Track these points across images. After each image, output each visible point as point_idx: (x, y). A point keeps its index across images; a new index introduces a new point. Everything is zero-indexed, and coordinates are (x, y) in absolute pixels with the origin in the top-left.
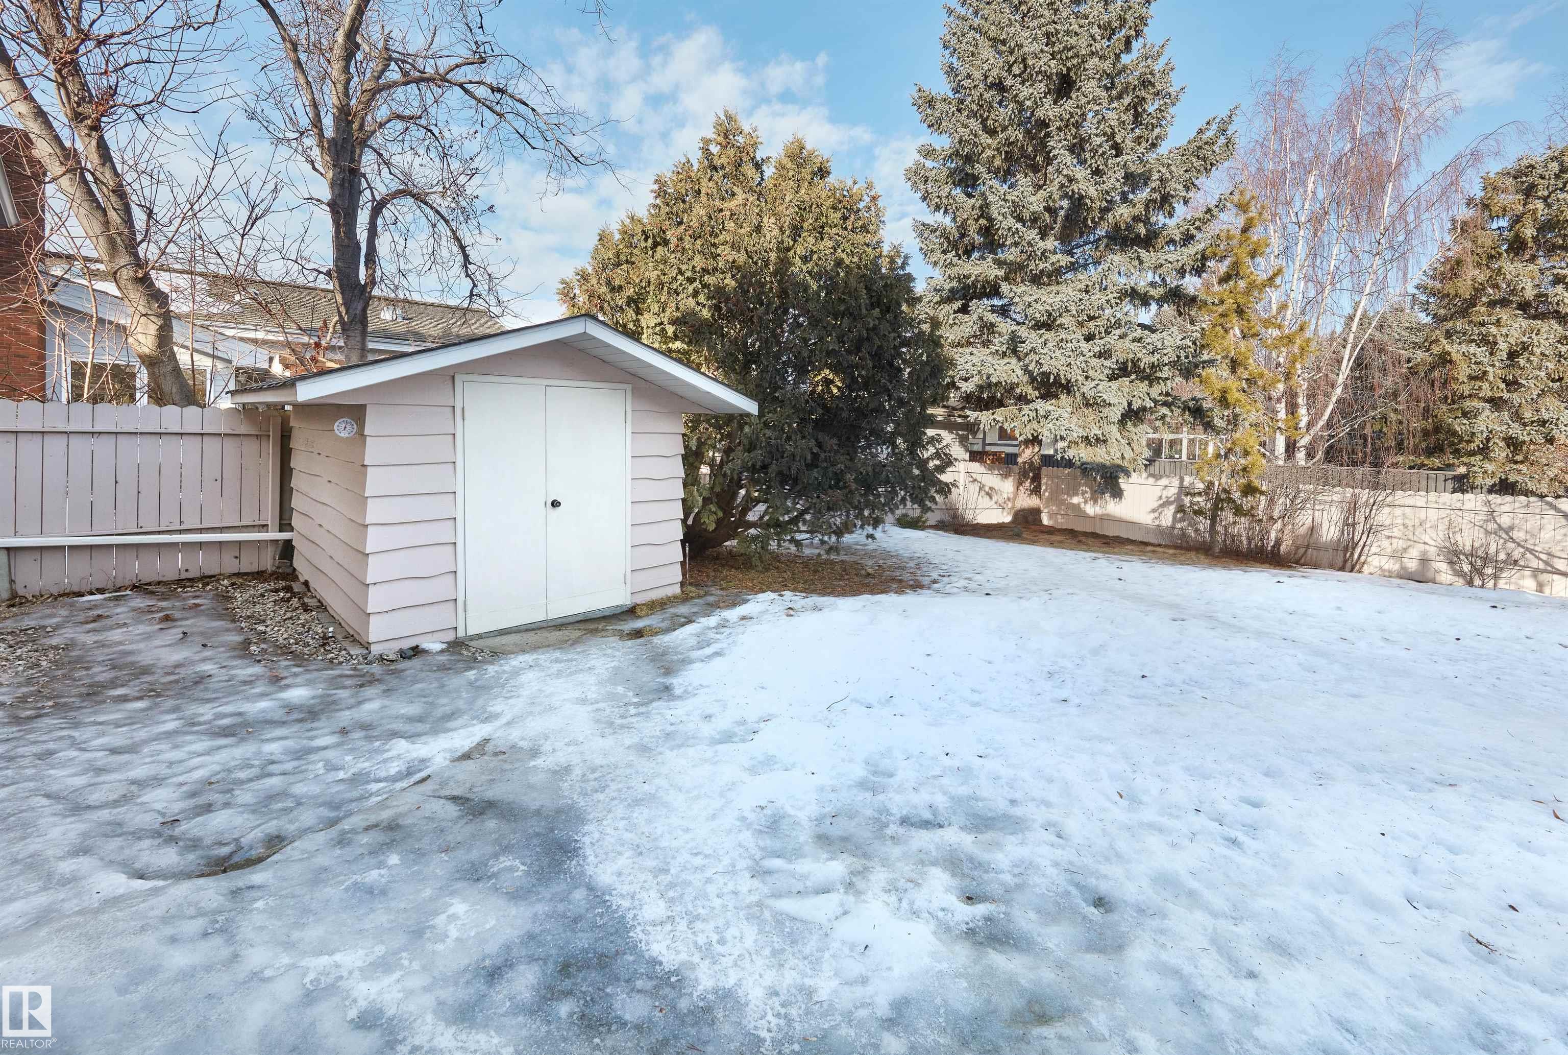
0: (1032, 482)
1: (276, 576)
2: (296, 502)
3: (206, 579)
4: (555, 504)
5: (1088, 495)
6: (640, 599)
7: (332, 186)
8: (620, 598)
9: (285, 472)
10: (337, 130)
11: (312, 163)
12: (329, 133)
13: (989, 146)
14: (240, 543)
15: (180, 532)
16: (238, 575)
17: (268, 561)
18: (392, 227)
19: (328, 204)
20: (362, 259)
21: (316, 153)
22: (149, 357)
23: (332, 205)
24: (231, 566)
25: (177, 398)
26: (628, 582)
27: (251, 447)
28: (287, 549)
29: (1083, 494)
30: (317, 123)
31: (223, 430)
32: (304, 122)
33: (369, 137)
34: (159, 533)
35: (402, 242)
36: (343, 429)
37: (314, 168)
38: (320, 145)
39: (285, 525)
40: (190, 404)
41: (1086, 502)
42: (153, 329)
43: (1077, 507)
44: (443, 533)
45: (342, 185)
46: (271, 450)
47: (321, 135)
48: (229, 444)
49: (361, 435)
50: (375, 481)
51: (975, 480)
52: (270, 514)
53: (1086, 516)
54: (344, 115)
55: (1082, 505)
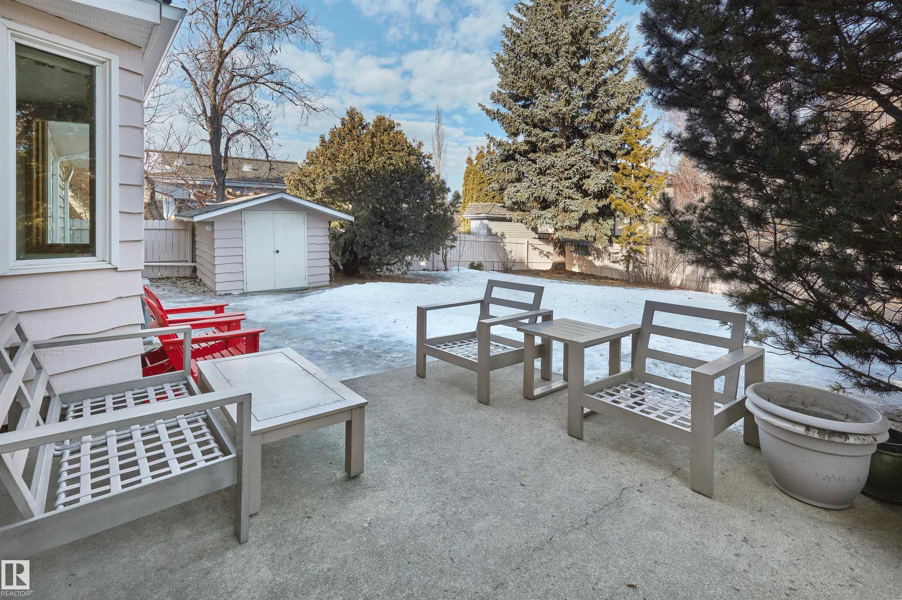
0: (560, 249)
1: (191, 278)
2: (198, 252)
3: (168, 278)
4: (277, 252)
5: (595, 256)
6: (312, 285)
7: (210, 134)
8: (304, 284)
9: (194, 242)
10: (212, 113)
11: (203, 126)
12: (209, 114)
13: (521, 87)
14: (179, 266)
15: (159, 262)
16: (178, 277)
17: (188, 273)
18: (236, 144)
19: (209, 141)
20: (223, 160)
21: (204, 122)
22: (148, 203)
23: (210, 141)
24: (176, 274)
25: (157, 217)
26: (307, 279)
27: (182, 233)
28: (194, 269)
29: (593, 255)
30: (204, 111)
31: (173, 228)
32: (200, 112)
33: (225, 112)
34: (153, 262)
35: (240, 150)
36: (208, 228)
37: (204, 128)
38: (206, 120)
39: (194, 261)
40: (161, 219)
41: (595, 259)
42: (149, 193)
43: (590, 262)
44: (239, 259)
45: (214, 134)
46: (189, 234)
47: (206, 116)
48: (175, 232)
49: (213, 231)
50: (217, 243)
51: (535, 248)
52: (189, 257)
53: (594, 266)
54: (214, 108)
55: (593, 261)
